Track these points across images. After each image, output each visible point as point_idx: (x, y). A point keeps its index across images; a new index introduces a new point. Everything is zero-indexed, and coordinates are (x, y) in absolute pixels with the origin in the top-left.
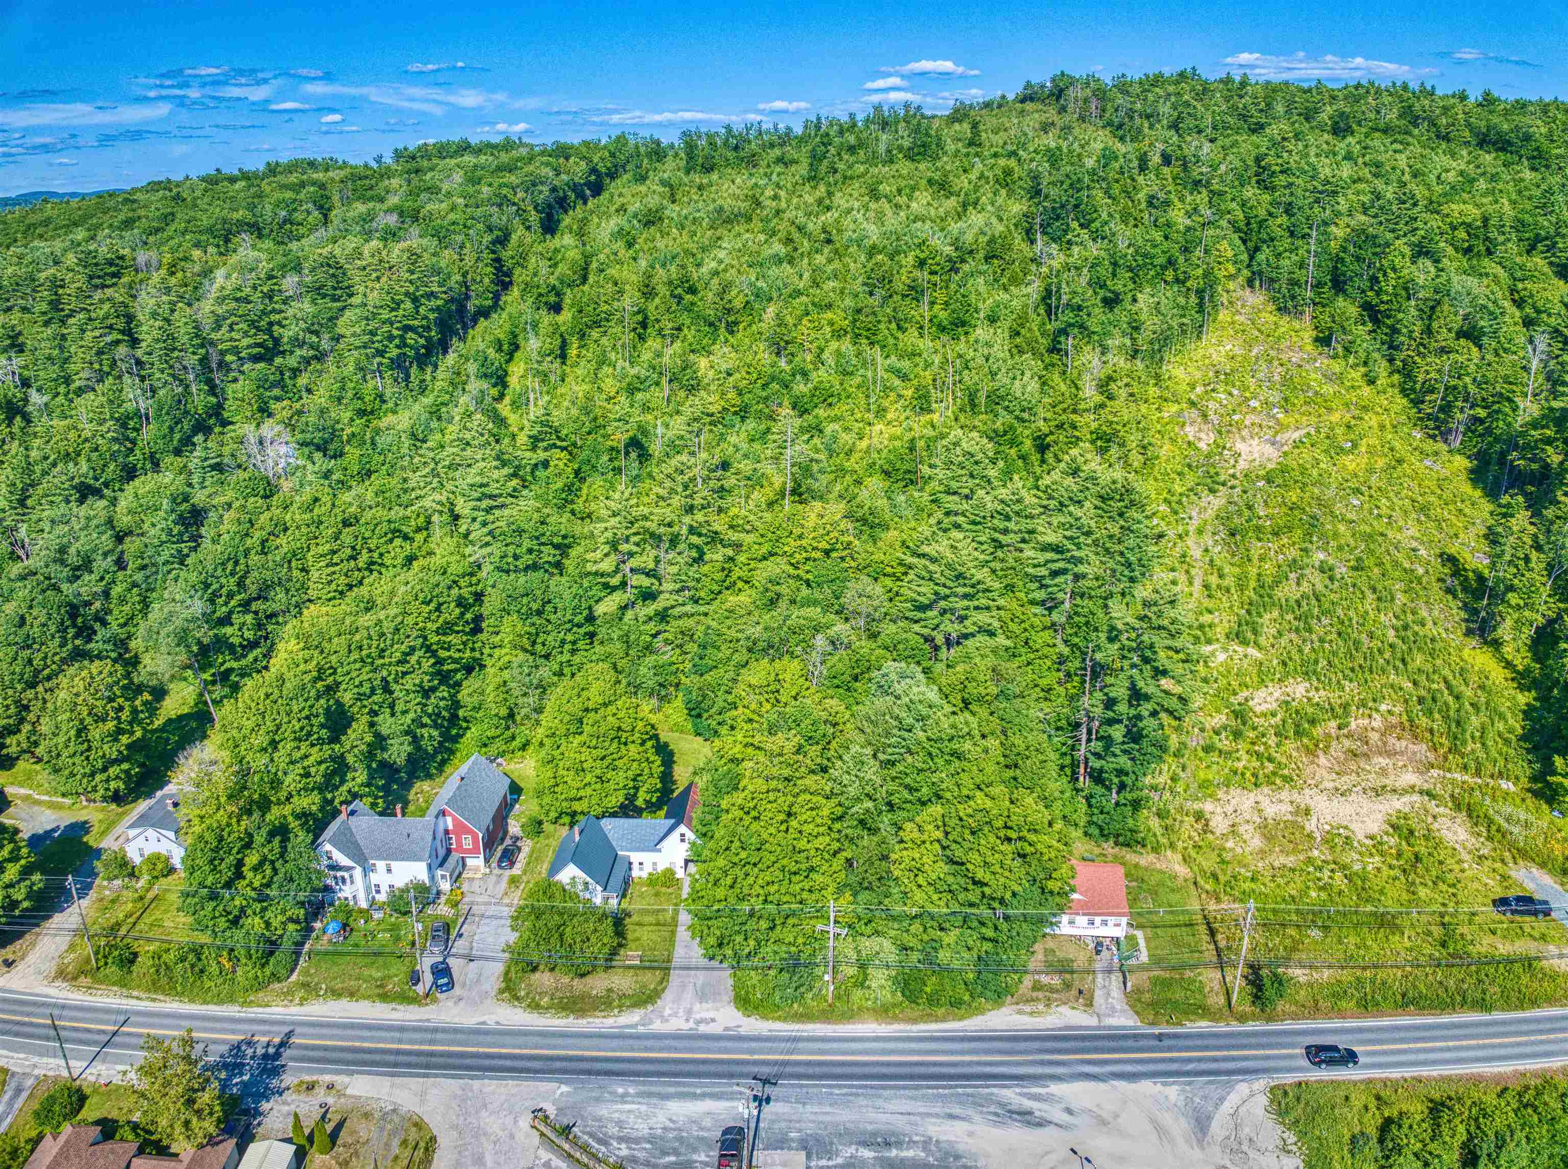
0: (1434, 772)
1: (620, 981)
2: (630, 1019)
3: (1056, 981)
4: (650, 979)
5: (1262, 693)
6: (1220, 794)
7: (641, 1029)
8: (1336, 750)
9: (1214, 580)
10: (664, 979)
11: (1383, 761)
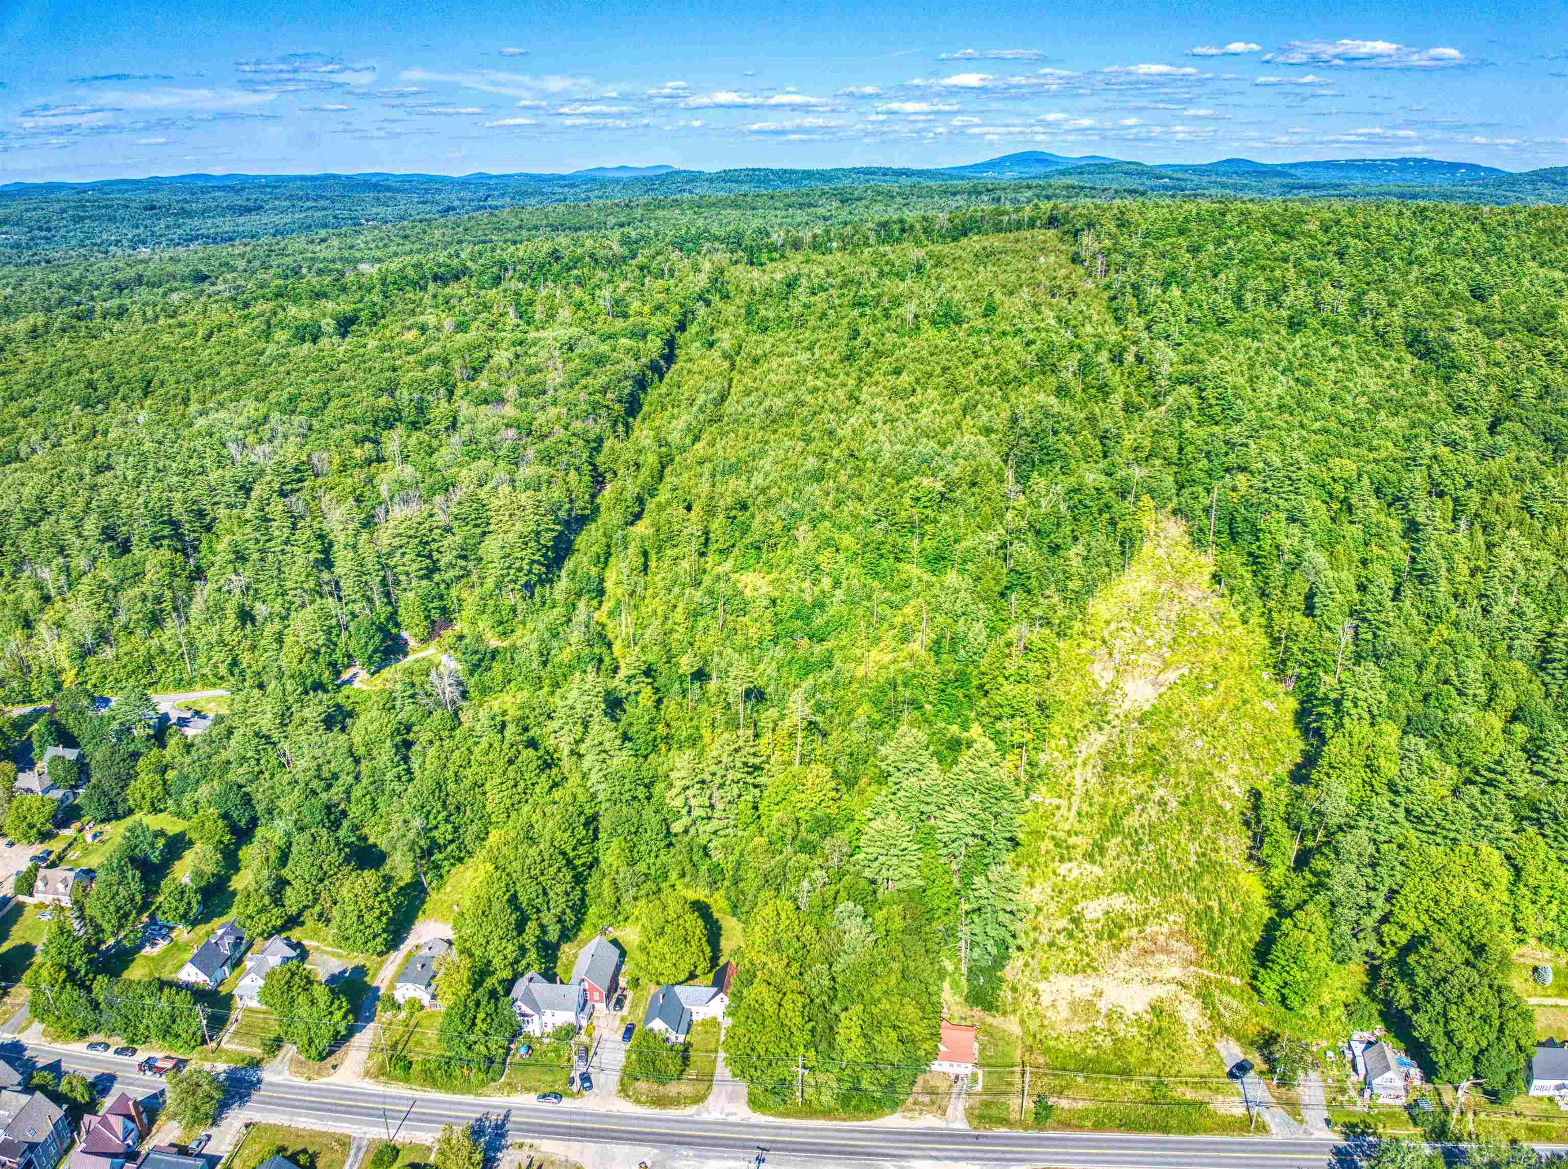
0: (1192, 968)
1: (685, 1088)
2: (689, 1111)
3: (927, 1099)
4: (702, 1087)
5: (1093, 905)
6: (1052, 978)
7: (696, 1118)
8: (1135, 948)
9: (1085, 808)
10: (709, 1087)
11: (1161, 957)
